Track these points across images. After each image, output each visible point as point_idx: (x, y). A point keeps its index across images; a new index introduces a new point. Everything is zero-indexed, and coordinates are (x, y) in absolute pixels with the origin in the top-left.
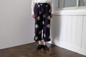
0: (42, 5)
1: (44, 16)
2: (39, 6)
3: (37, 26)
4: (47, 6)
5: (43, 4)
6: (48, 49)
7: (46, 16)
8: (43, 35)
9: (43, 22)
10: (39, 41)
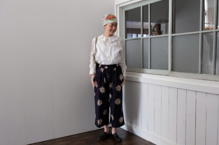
0: (106, 68)
1: (111, 86)
2: (102, 70)
3: (100, 103)
4: (115, 69)
5: (108, 66)
6: (120, 140)
7: (113, 85)
8: (111, 117)
9: (110, 96)
10: (105, 127)
